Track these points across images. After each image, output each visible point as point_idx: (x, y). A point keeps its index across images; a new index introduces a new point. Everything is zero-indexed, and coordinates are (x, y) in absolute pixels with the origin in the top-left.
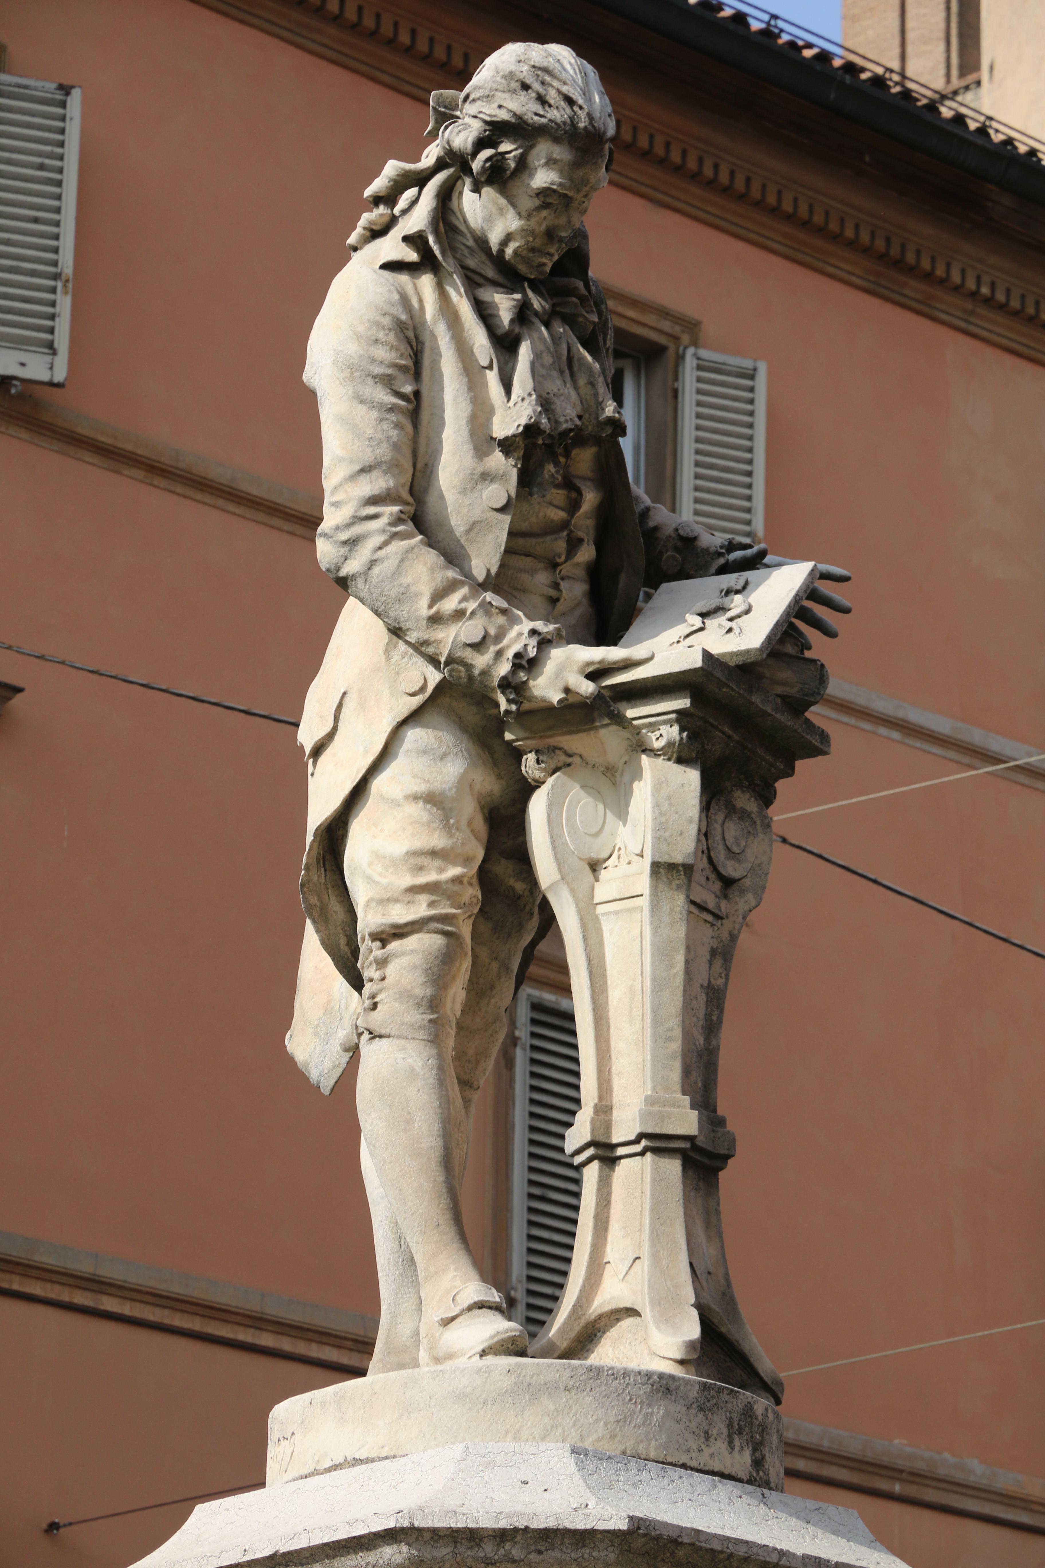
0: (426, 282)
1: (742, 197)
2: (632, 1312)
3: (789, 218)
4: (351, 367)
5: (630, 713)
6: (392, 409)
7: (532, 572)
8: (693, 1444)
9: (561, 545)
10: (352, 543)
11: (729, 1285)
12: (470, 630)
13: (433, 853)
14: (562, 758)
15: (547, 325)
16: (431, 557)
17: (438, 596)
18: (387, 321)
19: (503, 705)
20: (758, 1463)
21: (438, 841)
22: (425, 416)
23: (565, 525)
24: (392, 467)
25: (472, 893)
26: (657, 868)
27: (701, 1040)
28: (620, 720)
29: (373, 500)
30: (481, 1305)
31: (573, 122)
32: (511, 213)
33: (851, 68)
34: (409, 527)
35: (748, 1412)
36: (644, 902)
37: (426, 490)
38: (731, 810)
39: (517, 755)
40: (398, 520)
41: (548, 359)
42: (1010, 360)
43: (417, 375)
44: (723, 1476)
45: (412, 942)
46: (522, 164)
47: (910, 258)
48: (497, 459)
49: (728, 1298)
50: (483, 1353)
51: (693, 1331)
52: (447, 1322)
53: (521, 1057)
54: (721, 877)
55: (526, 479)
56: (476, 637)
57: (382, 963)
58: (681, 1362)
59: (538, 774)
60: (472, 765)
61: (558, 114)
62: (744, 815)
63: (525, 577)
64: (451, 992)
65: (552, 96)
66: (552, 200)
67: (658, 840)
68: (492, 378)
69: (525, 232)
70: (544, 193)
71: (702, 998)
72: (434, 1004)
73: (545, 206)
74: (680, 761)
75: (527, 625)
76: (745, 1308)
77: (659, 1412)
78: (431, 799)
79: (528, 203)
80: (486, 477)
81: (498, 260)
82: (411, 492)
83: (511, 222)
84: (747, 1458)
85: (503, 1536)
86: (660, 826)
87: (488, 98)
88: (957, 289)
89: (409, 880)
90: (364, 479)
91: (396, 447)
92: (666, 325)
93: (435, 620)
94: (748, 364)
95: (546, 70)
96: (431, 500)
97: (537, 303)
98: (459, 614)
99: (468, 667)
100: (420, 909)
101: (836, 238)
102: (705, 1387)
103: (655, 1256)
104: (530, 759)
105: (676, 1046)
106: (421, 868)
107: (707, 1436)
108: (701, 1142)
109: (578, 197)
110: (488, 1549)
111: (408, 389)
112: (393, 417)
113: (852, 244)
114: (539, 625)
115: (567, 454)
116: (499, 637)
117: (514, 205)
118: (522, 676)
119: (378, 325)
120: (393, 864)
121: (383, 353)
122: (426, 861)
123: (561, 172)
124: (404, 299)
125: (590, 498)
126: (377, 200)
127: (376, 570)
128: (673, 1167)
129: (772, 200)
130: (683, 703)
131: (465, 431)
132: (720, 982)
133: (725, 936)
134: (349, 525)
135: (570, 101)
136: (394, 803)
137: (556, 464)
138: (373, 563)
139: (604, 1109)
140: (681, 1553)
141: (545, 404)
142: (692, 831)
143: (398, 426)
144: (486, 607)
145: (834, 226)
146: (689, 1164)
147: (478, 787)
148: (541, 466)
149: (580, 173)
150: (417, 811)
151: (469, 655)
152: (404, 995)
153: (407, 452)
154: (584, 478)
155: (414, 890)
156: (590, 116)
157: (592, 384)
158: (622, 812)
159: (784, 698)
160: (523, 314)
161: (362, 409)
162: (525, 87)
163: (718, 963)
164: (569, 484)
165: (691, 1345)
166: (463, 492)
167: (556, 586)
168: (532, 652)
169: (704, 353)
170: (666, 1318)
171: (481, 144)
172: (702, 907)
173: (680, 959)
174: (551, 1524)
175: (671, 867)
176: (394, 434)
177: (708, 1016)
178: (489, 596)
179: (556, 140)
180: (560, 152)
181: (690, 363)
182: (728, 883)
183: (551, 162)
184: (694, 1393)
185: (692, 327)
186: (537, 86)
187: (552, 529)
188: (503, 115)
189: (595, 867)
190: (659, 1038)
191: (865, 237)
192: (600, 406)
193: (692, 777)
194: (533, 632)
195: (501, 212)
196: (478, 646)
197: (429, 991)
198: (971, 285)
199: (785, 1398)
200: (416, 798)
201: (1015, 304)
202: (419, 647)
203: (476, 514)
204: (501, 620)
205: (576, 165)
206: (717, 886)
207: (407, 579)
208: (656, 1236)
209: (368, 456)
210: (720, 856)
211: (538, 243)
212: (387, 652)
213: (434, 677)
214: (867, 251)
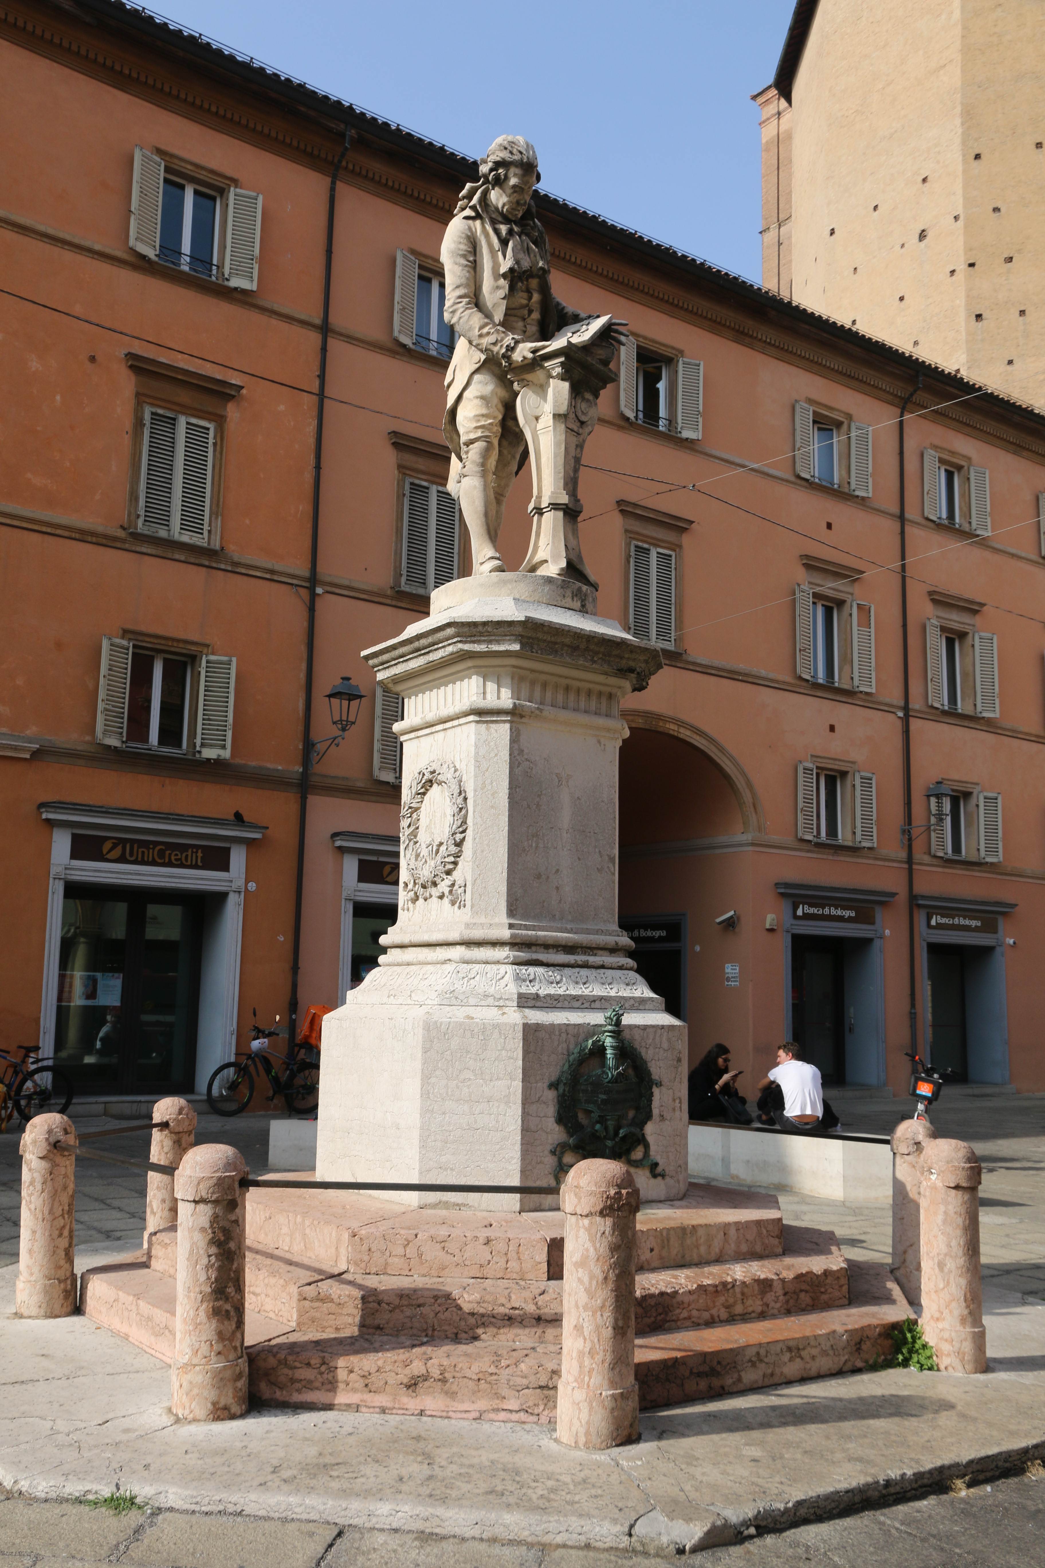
0: (478, 223)
1: (696, 314)
2: (546, 561)
3: (710, 320)
4: (452, 252)
5: (546, 365)
6: (466, 266)
7: (517, 322)
8: (559, 599)
9: (526, 312)
10: (453, 312)
11: (580, 552)
12: (492, 339)
13: (483, 415)
14: (526, 383)
15: (520, 237)
16: (479, 315)
17: (481, 328)
18: (464, 235)
19: (504, 364)
20: (583, 606)
21: (484, 411)
22: (478, 269)
23: (527, 305)
24: (467, 286)
25: (498, 429)
26: (554, 415)
27: (572, 475)
28: (542, 367)
29: (460, 297)
30: (492, 558)
31: (522, 159)
32: (504, 196)
33: (726, 274)
34: (473, 305)
35: (579, 589)
36: (551, 428)
37: (479, 295)
38: (583, 399)
39: (512, 382)
40: (469, 303)
41: (519, 247)
42: (776, 361)
43: (475, 254)
44: (569, 609)
45: (476, 445)
46: (506, 177)
47: (746, 331)
48: (502, 282)
49: (580, 557)
50: (490, 572)
51: (564, 564)
52: (482, 564)
53: (632, 561)
54: (579, 421)
55: (512, 288)
56: (494, 341)
57: (467, 453)
58: (559, 575)
59: (518, 389)
60: (496, 386)
61: (517, 157)
62: (588, 400)
63: (514, 324)
64: (490, 461)
65: (515, 151)
66: (517, 189)
67: (554, 406)
68: (500, 253)
69: (509, 202)
70: (514, 186)
71: (573, 461)
72: (483, 465)
73: (515, 192)
74: (562, 380)
75: (511, 336)
76: (585, 560)
77: (547, 588)
78: (482, 398)
79: (509, 191)
80: (498, 288)
81: (502, 214)
82: (475, 295)
83: (504, 199)
84: (579, 604)
85: (485, 624)
86: (555, 401)
87: (493, 153)
88: (760, 340)
89: (475, 425)
90: (457, 290)
91: (468, 279)
92: (674, 352)
93: (481, 336)
94: (698, 362)
95: (513, 142)
96: (481, 297)
97: (516, 229)
98: (488, 333)
99: (492, 351)
100: (479, 433)
101: (724, 325)
102: (564, 581)
103: (553, 542)
104: (516, 384)
105: (562, 475)
106: (479, 421)
107: (564, 596)
108: (570, 506)
109: (526, 188)
110: (480, 628)
111: (471, 259)
112: (467, 269)
113: (729, 327)
114: (516, 336)
115: (527, 281)
116: (502, 340)
117: (504, 192)
118: (509, 353)
119: (461, 237)
120: (470, 420)
121: (463, 247)
122: (480, 418)
123: (519, 179)
124: (470, 228)
125: (536, 297)
126: (464, 198)
127: (461, 320)
128: (560, 514)
129: (705, 314)
130: (562, 359)
131: (491, 272)
132: (579, 456)
133: (581, 440)
134: (452, 306)
135: (521, 153)
136: (470, 400)
137: (522, 283)
138: (460, 318)
139: (539, 497)
140: (545, 629)
141: (517, 262)
142: (566, 403)
143: (468, 272)
144: (497, 331)
145: (723, 322)
146: (566, 513)
147: (499, 394)
148: (517, 283)
149: (526, 179)
150: (478, 401)
151: (492, 347)
152: (473, 462)
153: (473, 281)
154: (535, 290)
155: (477, 428)
156: (528, 158)
157: (535, 256)
158: (545, 400)
159: (600, 360)
160: (510, 232)
161: (457, 266)
162: (506, 149)
163: (579, 449)
164: (529, 291)
165: (562, 569)
166: (491, 293)
167: (525, 326)
168: (512, 345)
169: (685, 359)
170: (555, 561)
171: (491, 170)
172: (572, 430)
173: (563, 446)
174: (500, 619)
175: (559, 415)
176: (467, 274)
177: (575, 467)
178: (499, 327)
179: (516, 166)
180: (518, 171)
181: (681, 362)
182: (582, 423)
183: (515, 175)
184: (560, 582)
185: (681, 352)
186: (509, 148)
187: (523, 307)
188: (498, 159)
189: (537, 418)
190: (556, 473)
191: (732, 325)
192: (538, 263)
193: (566, 385)
194: (513, 338)
195: (501, 196)
196: (495, 344)
197: (481, 460)
198: (764, 339)
199: (600, 589)
200: (477, 397)
201: (777, 344)
202: (477, 346)
203: (495, 301)
204: (503, 335)
205: (524, 175)
206: (579, 424)
207: (471, 323)
208: (554, 536)
209: (458, 282)
210: (579, 414)
211: (514, 206)
212: (469, 351)
213: (483, 357)
214: (733, 329)
